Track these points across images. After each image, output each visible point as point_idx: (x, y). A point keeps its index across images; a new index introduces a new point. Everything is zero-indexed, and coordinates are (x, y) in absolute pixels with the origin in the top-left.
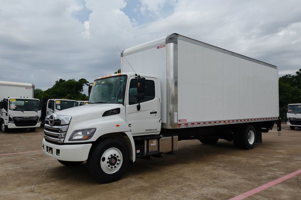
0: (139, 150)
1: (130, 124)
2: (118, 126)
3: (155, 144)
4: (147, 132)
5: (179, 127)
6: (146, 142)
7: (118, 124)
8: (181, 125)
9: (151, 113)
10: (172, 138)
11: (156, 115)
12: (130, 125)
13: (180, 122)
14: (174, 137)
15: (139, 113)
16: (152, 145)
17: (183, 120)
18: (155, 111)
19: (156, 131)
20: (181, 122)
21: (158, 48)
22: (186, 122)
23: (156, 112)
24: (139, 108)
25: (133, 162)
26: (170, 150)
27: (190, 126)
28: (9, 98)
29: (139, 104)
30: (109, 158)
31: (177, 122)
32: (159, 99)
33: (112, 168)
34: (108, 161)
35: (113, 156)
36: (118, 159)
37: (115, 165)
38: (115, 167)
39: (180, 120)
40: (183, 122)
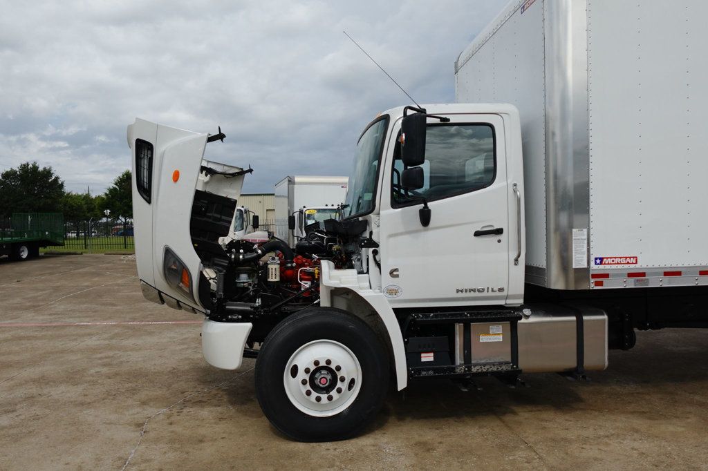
0: (432, 354)
1: (396, 270)
3: (500, 339)
4: (460, 295)
5: (597, 284)
6: (459, 328)
8: (606, 276)
9: (477, 234)
10: (580, 323)
11: (499, 241)
12: (395, 273)
13: (601, 267)
14: (585, 318)
15: (429, 235)
16: (484, 339)
17: (619, 260)
18: (496, 227)
19: (504, 293)
20: (608, 267)
21: (523, 8)
22: (637, 266)
23: (499, 231)
24: (425, 218)
25: (399, 389)
27: (655, 282)
28: (304, 207)
29: (426, 205)
30: (307, 371)
31: (585, 266)
32: (515, 185)
33: (318, 399)
34: (307, 377)
35: (323, 364)
36: (339, 375)
37: (331, 393)
38: (330, 398)
39: (601, 259)
40: (620, 266)
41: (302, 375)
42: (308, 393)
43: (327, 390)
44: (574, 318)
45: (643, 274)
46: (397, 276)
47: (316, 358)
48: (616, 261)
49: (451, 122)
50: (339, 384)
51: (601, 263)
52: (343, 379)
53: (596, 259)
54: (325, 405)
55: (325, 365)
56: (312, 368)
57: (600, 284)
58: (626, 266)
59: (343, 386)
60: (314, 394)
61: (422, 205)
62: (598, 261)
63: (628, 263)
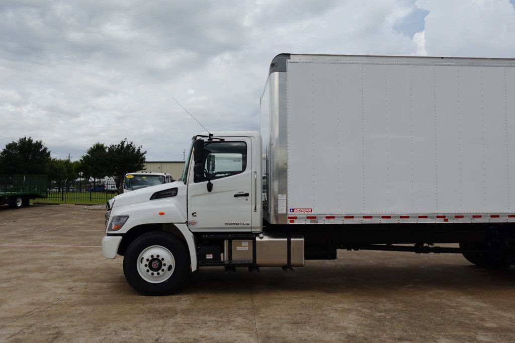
0: (212, 255)
1: (195, 213)
2: (162, 214)
3: (247, 248)
4: (227, 226)
5: (291, 221)
6: (226, 243)
7: (162, 211)
8: (296, 218)
9: (236, 196)
10: (289, 242)
11: (247, 200)
12: (194, 215)
13: (293, 213)
14: (292, 239)
15: (211, 196)
16: (239, 248)
17: (302, 210)
18: (245, 192)
19: (250, 226)
20: (296, 213)
22: (312, 213)
23: (247, 195)
24: (210, 187)
25: (193, 271)
26: (284, 261)
27: (321, 222)
29: (209, 181)
30: (148, 260)
31: (285, 212)
32: (256, 172)
33: (153, 274)
34: (147, 263)
35: (155, 257)
36: (163, 262)
37: (159, 272)
38: (158, 274)
39: (293, 209)
40: (303, 213)
41: (145, 262)
42: (148, 271)
43: (157, 270)
44: (286, 239)
45: (315, 217)
46: (196, 216)
47: (152, 254)
48: (301, 210)
49: (225, 140)
50: (163, 267)
51: (293, 212)
52: (165, 265)
53: (291, 209)
54: (156, 277)
55: (156, 257)
56: (150, 259)
57: (293, 222)
58: (306, 213)
59: (165, 268)
60: (151, 272)
61: (208, 182)
62: (292, 211)
63: (307, 212)
